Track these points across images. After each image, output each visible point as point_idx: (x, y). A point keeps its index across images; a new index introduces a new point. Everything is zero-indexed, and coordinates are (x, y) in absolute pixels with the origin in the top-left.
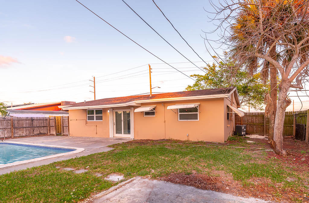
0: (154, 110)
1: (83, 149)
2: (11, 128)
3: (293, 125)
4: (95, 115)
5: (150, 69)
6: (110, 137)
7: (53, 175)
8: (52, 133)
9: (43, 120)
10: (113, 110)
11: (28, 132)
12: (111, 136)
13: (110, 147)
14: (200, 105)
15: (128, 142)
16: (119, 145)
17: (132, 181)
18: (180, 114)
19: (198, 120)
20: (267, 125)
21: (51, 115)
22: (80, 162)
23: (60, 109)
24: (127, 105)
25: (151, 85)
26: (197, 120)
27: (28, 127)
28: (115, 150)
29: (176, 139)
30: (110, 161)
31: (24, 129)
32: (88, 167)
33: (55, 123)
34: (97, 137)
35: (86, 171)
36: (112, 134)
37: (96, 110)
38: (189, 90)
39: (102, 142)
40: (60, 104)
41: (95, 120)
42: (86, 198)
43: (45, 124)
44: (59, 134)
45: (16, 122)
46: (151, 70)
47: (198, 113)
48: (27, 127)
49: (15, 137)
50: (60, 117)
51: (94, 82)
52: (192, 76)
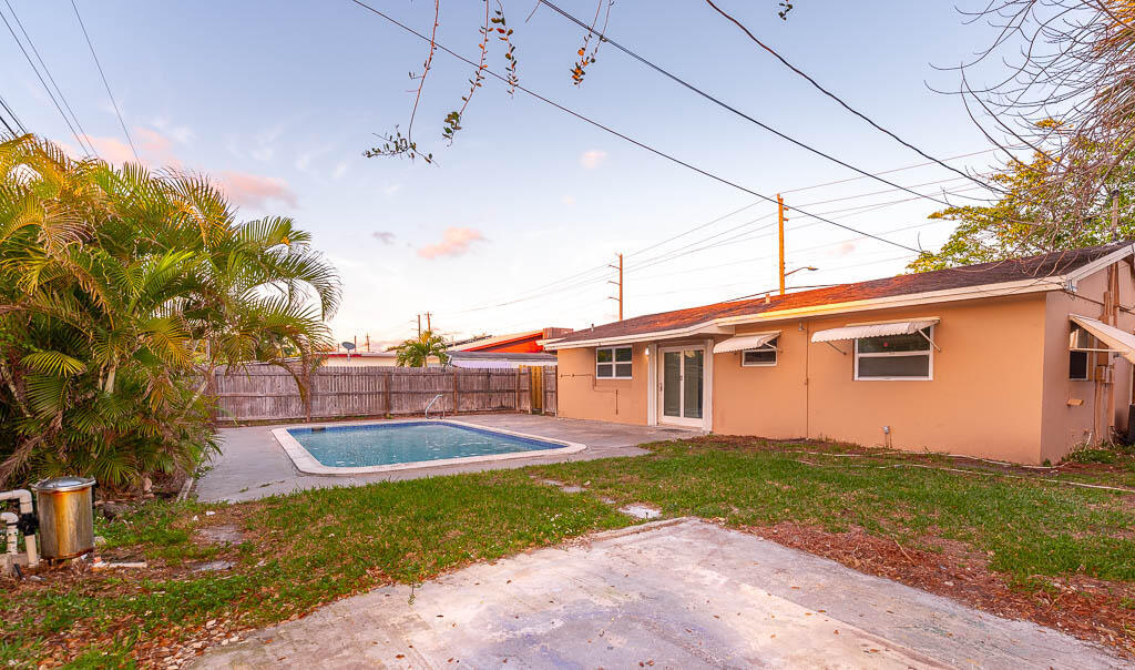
0: (775, 344)
1: (583, 447)
2: (454, 392)
4: (614, 363)
5: (783, 209)
6: (648, 424)
7: (523, 486)
8: (523, 407)
10: (658, 347)
11: (481, 402)
12: (652, 421)
13: (643, 446)
14: (937, 325)
15: (692, 441)
16: (667, 443)
17: (676, 522)
18: (860, 359)
19: (931, 378)
21: (523, 363)
22: (574, 471)
23: (540, 349)
24: (692, 334)
25: (782, 264)
26: (925, 379)
27: (482, 391)
28: (654, 455)
29: (843, 440)
30: (636, 477)
31: (475, 395)
32: (588, 483)
33: (531, 382)
34: (618, 422)
35: (584, 490)
36: (654, 415)
37: (617, 350)
38: (921, 270)
39: (627, 435)
40: (540, 336)
41: (614, 377)
42: (576, 534)
43: (511, 384)
44: (536, 411)
45: (462, 378)
46: (786, 214)
47: (930, 353)
48: (480, 392)
49: (460, 413)
50: (541, 367)
51: (621, 270)
52: (935, 216)
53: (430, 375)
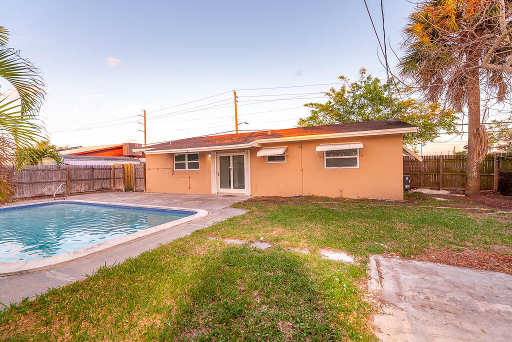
0: (286, 153)
2: (67, 181)
3: (492, 174)
4: (187, 162)
5: (236, 97)
6: (212, 193)
8: (118, 187)
9: (106, 169)
10: (217, 155)
11: (87, 186)
12: (214, 191)
13: (234, 207)
17: (377, 262)
18: (327, 159)
19: (358, 167)
20: (444, 173)
21: (115, 162)
25: (236, 120)
27: (88, 180)
29: (321, 195)
31: (83, 182)
32: (263, 238)
33: (124, 173)
34: (190, 193)
36: (215, 188)
40: (121, 148)
41: (187, 169)
43: (108, 175)
44: (129, 189)
45: (73, 172)
46: (237, 99)
47: (358, 157)
48: (86, 180)
49: (72, 194)
50: (127, 165)
51: (145, 117)
52: (306, 105)
53: (47, 170)
